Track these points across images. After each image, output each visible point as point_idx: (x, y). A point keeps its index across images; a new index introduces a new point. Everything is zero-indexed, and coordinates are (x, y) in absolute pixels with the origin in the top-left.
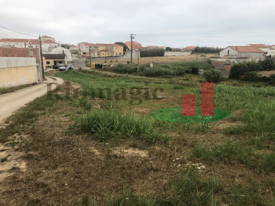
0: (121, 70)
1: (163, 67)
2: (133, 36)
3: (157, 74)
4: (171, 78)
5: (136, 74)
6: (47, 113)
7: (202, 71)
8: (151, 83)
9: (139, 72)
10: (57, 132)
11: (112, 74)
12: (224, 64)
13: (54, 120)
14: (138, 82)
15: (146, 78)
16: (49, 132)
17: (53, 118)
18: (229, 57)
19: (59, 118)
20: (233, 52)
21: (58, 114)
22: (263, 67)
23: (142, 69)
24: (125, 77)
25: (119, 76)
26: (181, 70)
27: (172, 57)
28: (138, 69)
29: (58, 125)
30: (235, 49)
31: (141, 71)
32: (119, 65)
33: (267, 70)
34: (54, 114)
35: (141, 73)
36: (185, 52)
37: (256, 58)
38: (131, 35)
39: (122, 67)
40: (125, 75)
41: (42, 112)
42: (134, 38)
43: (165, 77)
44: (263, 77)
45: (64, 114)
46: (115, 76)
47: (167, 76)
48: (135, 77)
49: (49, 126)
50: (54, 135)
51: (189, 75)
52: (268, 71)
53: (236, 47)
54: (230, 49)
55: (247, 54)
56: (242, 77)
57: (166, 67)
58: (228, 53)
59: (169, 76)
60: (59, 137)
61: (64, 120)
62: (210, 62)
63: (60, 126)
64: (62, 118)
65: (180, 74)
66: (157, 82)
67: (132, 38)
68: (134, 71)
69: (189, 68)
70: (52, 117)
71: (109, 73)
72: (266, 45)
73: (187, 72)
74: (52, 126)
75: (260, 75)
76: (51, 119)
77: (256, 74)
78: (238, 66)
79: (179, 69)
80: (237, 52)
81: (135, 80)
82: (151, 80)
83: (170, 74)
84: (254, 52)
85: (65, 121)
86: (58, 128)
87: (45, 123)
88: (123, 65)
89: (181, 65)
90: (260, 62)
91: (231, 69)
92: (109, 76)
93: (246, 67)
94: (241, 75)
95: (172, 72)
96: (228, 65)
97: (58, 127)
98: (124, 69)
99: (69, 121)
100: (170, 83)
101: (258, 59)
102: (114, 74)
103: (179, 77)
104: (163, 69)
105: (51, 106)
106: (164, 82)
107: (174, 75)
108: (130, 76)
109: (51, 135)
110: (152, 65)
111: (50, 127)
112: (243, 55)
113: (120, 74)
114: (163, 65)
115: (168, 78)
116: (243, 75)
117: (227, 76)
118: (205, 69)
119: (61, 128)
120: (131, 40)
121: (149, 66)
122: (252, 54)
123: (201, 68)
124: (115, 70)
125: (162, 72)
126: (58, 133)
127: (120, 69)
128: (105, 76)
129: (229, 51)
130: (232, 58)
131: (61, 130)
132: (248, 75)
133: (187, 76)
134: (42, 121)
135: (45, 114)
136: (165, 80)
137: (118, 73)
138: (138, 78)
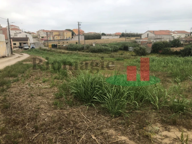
0: (72, 49)
1: (103, 46)
2: (79, 23)
3: (100, 51)
4: (110, 53)
5: (84, 51)
6: (20, 80)
7: (131, 49)
8: (96, 57)
9: (86, 49)
10: (41, 104)
11: (65, 51)
12: (147, 43)
13: (31, 87)
14: (87, 56)
15: (91, 54)
16: (30, 104)
17: (29, 85)
18: (149, 38)
19: (37, 85)
20: (151, 35)
21: (34, 80)
22: (173, 45)
23: (88, 47)
24: (76, 53)
25: (71, 53)
26: (116, 48)
27: (107, 40)
28: (85, 47)
29: (38, 94)
30: (153, 32)
31: (87, 49)
32: (70, 45)
33: (175, 47)
34: (29, 80)
35: (87, 50)
36: (115, 36)
37: (167, 39)
38: (79, 22)
39: (72, 46)
40: (76, 52)
41: (15, 79)
42: (80, 25)
43: (106, 53)
44: (175, 52)
45: (40, 80)
46: (68, 53)
47: (107, 52)
48: (83, 53)
49: (27, 94)
50: (39, 108)
51: (122, 51)
52: (177, 47)
53: (153, 31)
54: (149, 33)
55: (161, 36)
56: (161, 51)
57: (105, 46)
58: (148, 36)
59: (108, 52)
60: (46, 113)
61: (43, 86)
62: (136, 42)
63: (42, 95)
64: (40, 85)
65: (115, 51)
66: (101, 56)
67: (79, 25)
68: (82, 49)
69: (122, 47)
70: (27, 84)
71: (63, 51)
72: (170, 30)
73: (120, 49)
74: (32, 96)
75: (173, 50)
76: (28, 86)
77: (170, 50)
78: (157, 44)
79: (115, 47)
80: (154, 35)
81: (84, 55)
82: (95, 55)
83: (109, 51)
84: (165, 35)
85: (46, 88)
86: (39, 97)
87: (21, 91)
88: (73, 44)
89: (115, 44)
90: (170, 41)
91: (152, 46)
92: (63, 53)
93: (163, 45)
94: (160, 50)
95: (110, 49)
96: (150, 43)
97: (39, 95)
98: (74, 48)
99: (51, 88)
100: (111, 57)
101: (169, 40)
102: (67, 51)
103: (116, 53)
104: (104, 47)
105: (23, 73)
106: (106, 56)
107: (111, 51)
108: (79, 52)
109: (33, 109)
110: (94, 45)
111: (29, 97)
112: (159, 37)
113: (72, 51)
114: (103, 44)
115: (108, 53)
116: (161, 50)
117: (149, 52)
118: (133, 47)
119: (43, 97)
120: (79, 27)
121: (92, 46)
122: (164, 36)
123: (130, 46)
124: (67, 48)
125: (103, 49)
126: (42, 106)
127: (71, 47)
128: (60, 52)
129: (148, 34)
130: (151, 39)
131: (45, 101)
132: (165, 50)
133: (121, 52)
134: (16, 89)
135: (18, 80)
136: (106, 55)
137: (70, 51)
138: (86, 54)
